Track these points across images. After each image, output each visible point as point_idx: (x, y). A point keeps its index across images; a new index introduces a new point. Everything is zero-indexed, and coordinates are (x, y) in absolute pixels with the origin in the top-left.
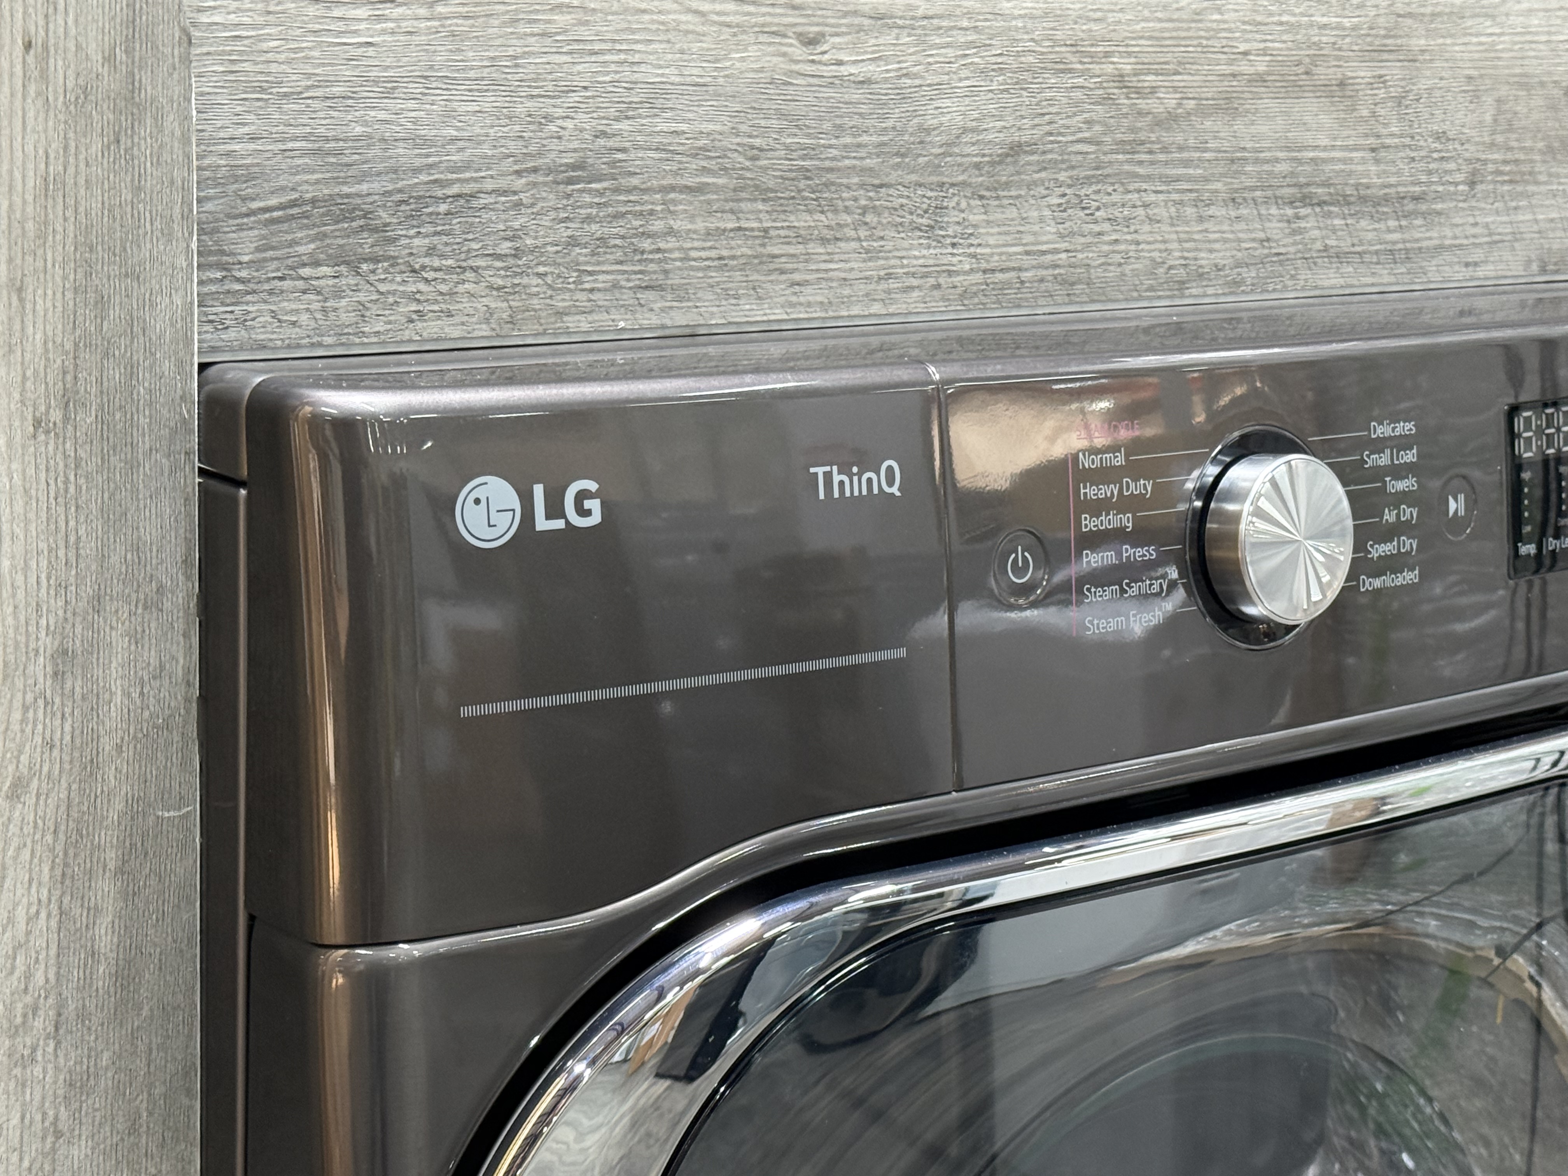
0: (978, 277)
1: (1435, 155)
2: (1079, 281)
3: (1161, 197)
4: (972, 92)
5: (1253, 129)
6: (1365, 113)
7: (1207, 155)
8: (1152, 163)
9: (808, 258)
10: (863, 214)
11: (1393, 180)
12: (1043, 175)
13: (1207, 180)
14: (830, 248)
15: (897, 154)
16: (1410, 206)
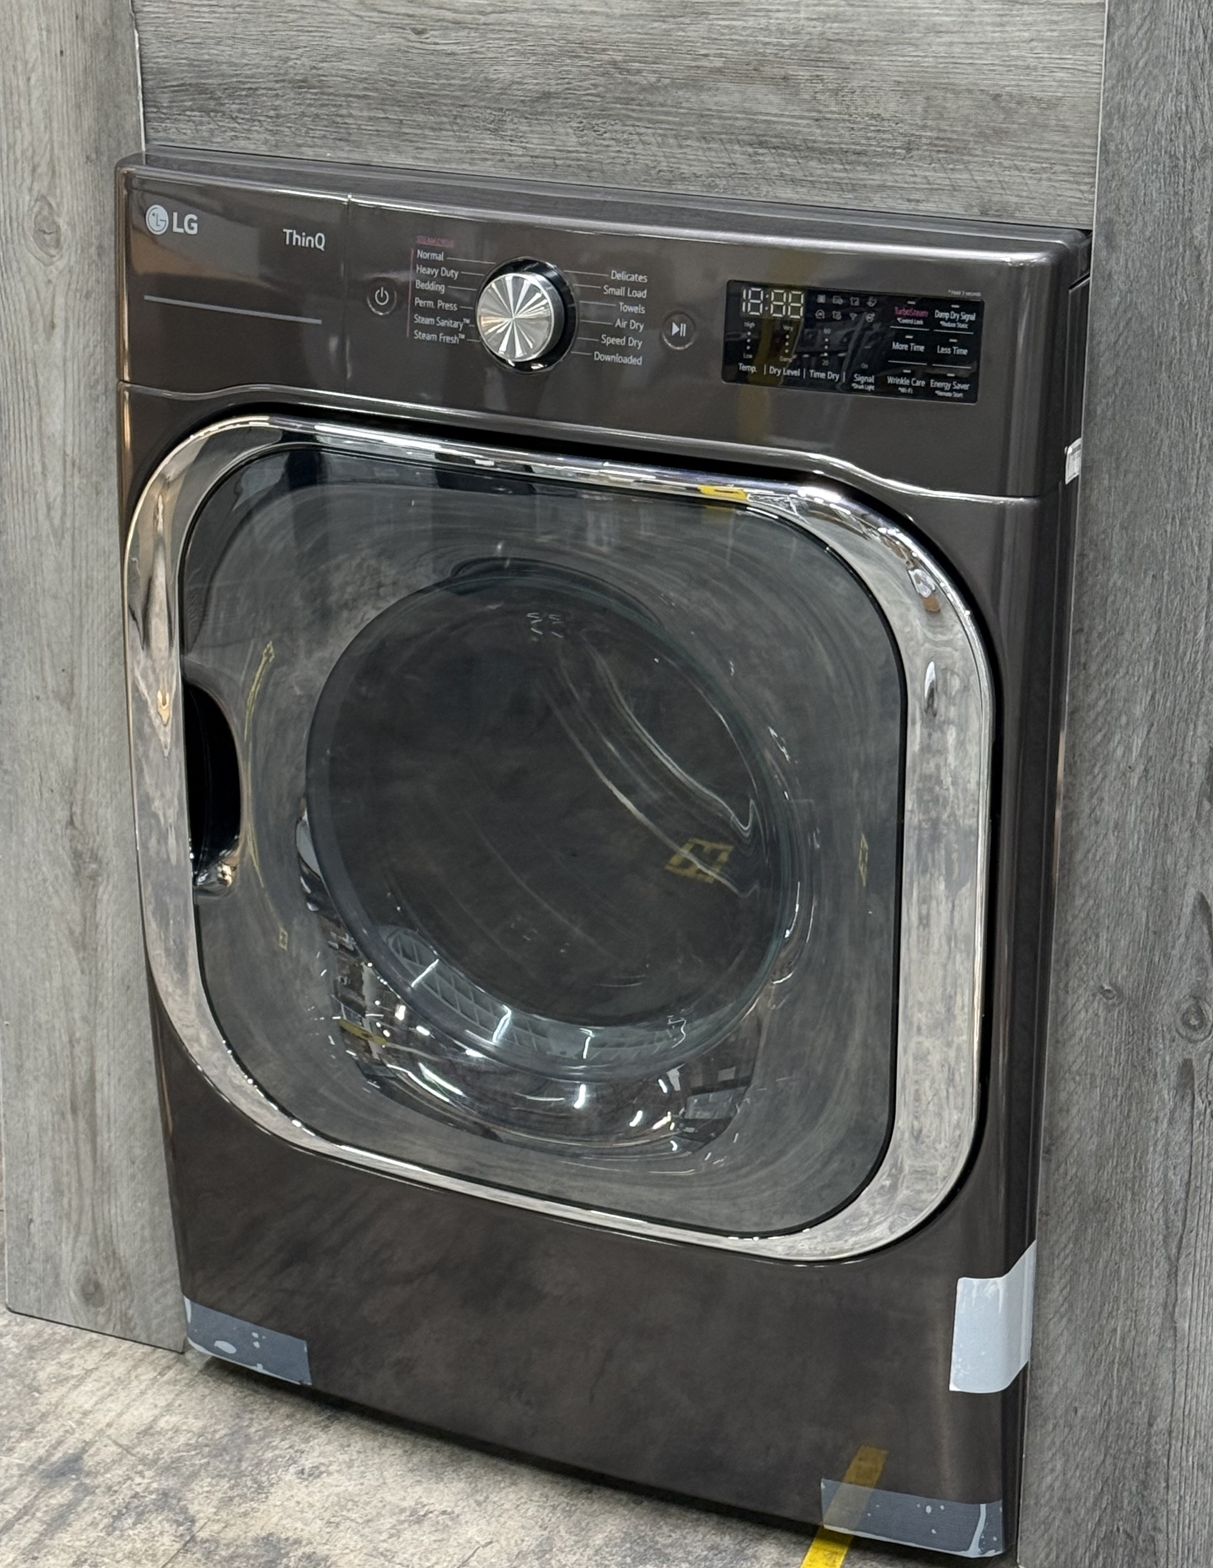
0: (528, 159)
1: (872, 128)
2: (595, 170)
3: (650, 131)
4: (517, 64)
5: (716, 99)
6: (806, 97)
7: (682, 111)
8: (641, 111)
9: (425, 137)
10: (455, 118)
11: (836, 140)
12: (565, 110)
13: (682, 125)
14: (437, 134)
15: (473, 91)
16: (854, 158)
